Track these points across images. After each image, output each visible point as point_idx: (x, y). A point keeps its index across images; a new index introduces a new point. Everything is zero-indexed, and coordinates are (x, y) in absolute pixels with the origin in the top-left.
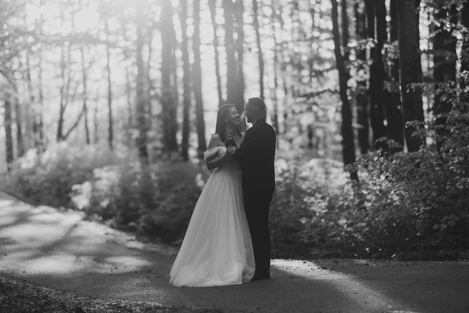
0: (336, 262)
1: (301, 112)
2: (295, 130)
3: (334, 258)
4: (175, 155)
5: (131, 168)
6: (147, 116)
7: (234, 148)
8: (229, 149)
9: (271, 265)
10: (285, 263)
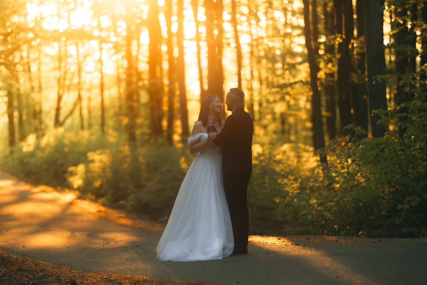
0: (308, 239)
1: (275, 101)
2: (269, 117)
3: (306, 235)
4: (161, 140)
5: (121, 152)
6: (135, 104)
7: (215, 134)
8: (210, 134)
9: (248, 241)
10: (261, 240)
